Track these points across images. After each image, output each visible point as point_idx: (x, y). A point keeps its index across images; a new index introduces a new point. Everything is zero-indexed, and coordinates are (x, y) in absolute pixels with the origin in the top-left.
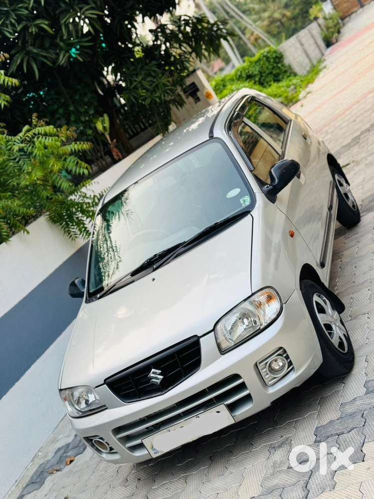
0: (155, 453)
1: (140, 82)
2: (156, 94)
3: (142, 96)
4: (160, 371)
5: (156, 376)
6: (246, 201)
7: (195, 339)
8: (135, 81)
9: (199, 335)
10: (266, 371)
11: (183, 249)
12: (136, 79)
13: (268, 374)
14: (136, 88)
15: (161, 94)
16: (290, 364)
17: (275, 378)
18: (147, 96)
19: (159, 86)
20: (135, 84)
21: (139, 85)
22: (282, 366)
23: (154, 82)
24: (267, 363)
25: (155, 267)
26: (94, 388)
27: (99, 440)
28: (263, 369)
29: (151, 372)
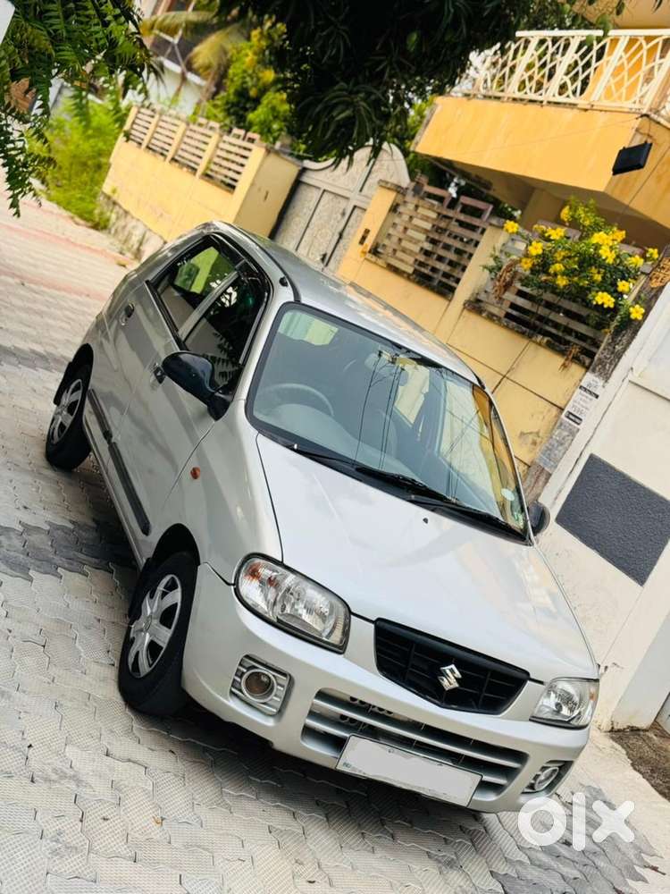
4: (460, 676)
6: (520, 520)
7: (524, 676)
9: (532, 676)
25: (413, 497)
26: (351, 613)
27: (272, 677)
28: (539, 771)
29: (449, 667)
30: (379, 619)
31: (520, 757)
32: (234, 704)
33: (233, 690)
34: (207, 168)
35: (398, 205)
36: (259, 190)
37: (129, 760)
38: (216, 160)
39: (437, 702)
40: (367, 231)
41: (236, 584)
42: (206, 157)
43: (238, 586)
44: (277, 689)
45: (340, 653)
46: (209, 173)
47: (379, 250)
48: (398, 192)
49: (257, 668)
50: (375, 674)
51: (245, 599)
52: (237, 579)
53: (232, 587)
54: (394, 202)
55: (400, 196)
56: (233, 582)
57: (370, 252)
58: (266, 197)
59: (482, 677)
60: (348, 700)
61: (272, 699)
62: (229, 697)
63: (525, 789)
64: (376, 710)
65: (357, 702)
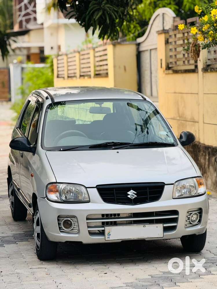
0: (108, 238)
4: (136, 193)
5: (131, 194)
7: (163, 184)
9: (165, 183)
11: (130, 147)
13: (189, 220)
16: (200, 221)
17: (191, 224)
24: (191, 213)
25: (113, 148)
26: (86, 188)
27: (70, 220)
28: (188, 216)
29: (130, 191)
30: (97, 186)
31: (176, 212)
32: (62, 234)
33: (61, 230)
34: (95, 71)
35: (168, 39)
36: (120, 67)
37: (39, 268)
38: (97, 64)
39: (130, 204)
40: (161, 60)
41: (46, 196)
42: (92, 66)
43: (47, 197)
44: (74, 223)
45: (89, 202)
46: (97, 73)
47: (170, 66)
48: (165, 33)
49: (64, 219)
50: (104, 204)
51: (51, 199)
52: (46, 195)
53: (46, 198)
54: (165, 38)
55: (167, 35)
56: (45, 196)
57: (166, 69)
58: (125, 69)
59: (146, 190)
60: (102, 217)
61: (74, 227)
62: (60, 233)
63: (187, 225)
64: (113, 217)
65: (105, 217)
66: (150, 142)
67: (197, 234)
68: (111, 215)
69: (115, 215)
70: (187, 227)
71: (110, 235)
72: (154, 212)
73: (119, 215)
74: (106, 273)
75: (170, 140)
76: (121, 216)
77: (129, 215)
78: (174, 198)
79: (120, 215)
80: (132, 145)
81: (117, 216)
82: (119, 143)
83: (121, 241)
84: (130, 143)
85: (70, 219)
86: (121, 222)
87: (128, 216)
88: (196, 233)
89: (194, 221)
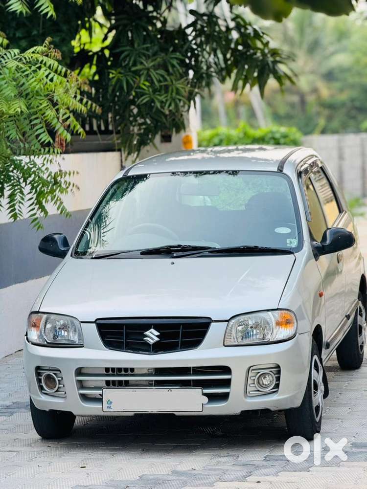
0: (108, 407)
1: (148, 69)
2: (160, 95)
3: (140, 88)
4: (159, 334)
5: (152, 336)
6: (293, 243)
7: (208, 321)
8: (142, 63)
9: (213, 319)
10: (254, 380)
12: (145, 63)
13: (254, 384)
14: (137, 73)
15: (167, 100)
16: (277, 386)
17: (259, 391)
18: (147, 92)
19: (170, 89)
20: (139, 67)
21: (145, 72)
22: (269, 384)
23: (166, 80)
24: (259, 372)
25: (175, 255)
26: (81, 322)
27: (53, 375)
28: (252, 377)
29: (149, 331)
30: (97, 320)
31: (226, 370)
32: (44, 398)
33: (43, 391)
37: (10, 451)
39: (147, 353)
41: (27, 334)
44: (59, 380)
45: (83, 347)
49: (45, 373)
50: (104, 350)
51: (31, 340)
52: (27, 332)
53: (26, 337)
56: (25, 334)
59: (184, 330)
60: (105, 373)
61: (59, 387)
62: (41, 396)
63: (250, 393)
64: (123, 373)
65: (111, 372)
66: (244, 247)
67: (272, 409)
68: (120, 370)
69: (126, 370)
70: (250, 395)
71: (111, 403)
72: (190, 368)
73: (132, 370)
74: (85, 467)
75: (291, 242)
76: (136, 372)
77: (149, 370)
78: (226, 344)
79: (135, 370)
80: (212, 250)
81: (130, 371)
82: (190, 246)
83: (132, 414)
84: (210, 248)
85: (54, 373)
86: (137, 383)
87: (147, 372)
88: (269, 408)
89: (267, 386)
